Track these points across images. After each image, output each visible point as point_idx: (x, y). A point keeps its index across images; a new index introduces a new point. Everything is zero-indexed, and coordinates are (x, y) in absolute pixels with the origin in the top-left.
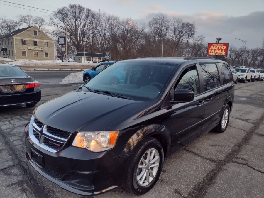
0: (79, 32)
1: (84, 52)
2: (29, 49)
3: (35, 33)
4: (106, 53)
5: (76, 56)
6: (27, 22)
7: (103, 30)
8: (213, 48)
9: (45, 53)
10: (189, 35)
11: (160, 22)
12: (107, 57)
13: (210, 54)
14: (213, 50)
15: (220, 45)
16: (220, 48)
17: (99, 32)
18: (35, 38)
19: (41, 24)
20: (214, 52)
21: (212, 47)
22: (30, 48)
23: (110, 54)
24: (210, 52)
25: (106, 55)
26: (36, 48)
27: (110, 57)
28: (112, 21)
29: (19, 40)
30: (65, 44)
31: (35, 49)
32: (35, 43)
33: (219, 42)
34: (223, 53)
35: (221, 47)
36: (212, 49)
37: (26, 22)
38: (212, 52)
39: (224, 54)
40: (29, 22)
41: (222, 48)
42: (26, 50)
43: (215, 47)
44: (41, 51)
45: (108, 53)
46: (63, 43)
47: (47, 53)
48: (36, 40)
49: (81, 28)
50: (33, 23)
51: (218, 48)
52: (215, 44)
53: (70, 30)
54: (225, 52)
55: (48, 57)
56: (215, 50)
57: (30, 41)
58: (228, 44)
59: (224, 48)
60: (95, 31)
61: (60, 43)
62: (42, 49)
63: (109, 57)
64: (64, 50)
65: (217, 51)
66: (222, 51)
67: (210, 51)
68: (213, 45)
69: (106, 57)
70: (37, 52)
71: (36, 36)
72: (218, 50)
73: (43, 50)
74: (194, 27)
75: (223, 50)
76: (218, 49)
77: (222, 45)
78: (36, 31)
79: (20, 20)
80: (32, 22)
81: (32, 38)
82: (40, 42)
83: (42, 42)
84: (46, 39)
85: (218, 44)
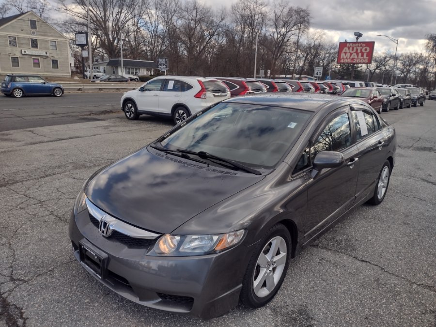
0: (110, 24)
1: (122, 59)
2: (23, 53)
3: (33, 24)
4: (160, 60)
5: (107, 65)
6: (17, 5)
7: (153, 20)
8: (348, 51)
9: (53, 60)
10: (299, 29)
11: (252, 5)
12: (162, 67)
13: (342, 61)
14: (348, 55)
15: (360, 45)
16: (359, 51)
17: (146, 23)
18: (34, 33)
19: (43, 9)
20: (348, 57)
21: (347, 48)
22: (25, 52)
23: (166, 62)
24: (342, 58)
25: (161, 65)
26: (35, 52)
27: (166, 67)
28: (168, 5)
29: (5, 37)
30: (87, 44)
31: (34, 54)
32: (34, 44)
33: (358, 41)
34: (364, 59)
35: (361, 49)
36: (346, 53)
37: (15, 6)
38: (345, 57)
39: (367, 61)
40: (20, 5)
41: (363, 51)
42: (18, 55)
43: (351, 48)
44: (44, 57)
45: (164, 60)
46: (85, 42)
47: (56, 61)
48: (34, 37)
49: (114, 15)
50: (28, 7)
51: (357, 50)
52: (351, 44)
53: (95, 19)
54: (368, 58)
55: (58, 68)
56: (351, 54)
57: (25, 39)
58: (373, 43)
59: (366, 50)
60: (139, 22)
61: (77, 43)
62: (46, 53)
63: (164, 66)
64: (87, 56)
65: (354, 56)
66: (362, 56)
67: (343, 55)
68: (348, 45)
69: (160, 66)
70: (38, 59)
71: (34, 30)
72: (355, 54)
73: (48, 55)
74: (308, 15)
75: (365, 55)
76: (356, 52)
77: (364, 45)
78: (35, 21)
79: (5, 3)
80: (26, 5)
81: (27, 34)
82: (43, 41)
83: (47, 41)
84: (52, 36)
85: (357, 44)
